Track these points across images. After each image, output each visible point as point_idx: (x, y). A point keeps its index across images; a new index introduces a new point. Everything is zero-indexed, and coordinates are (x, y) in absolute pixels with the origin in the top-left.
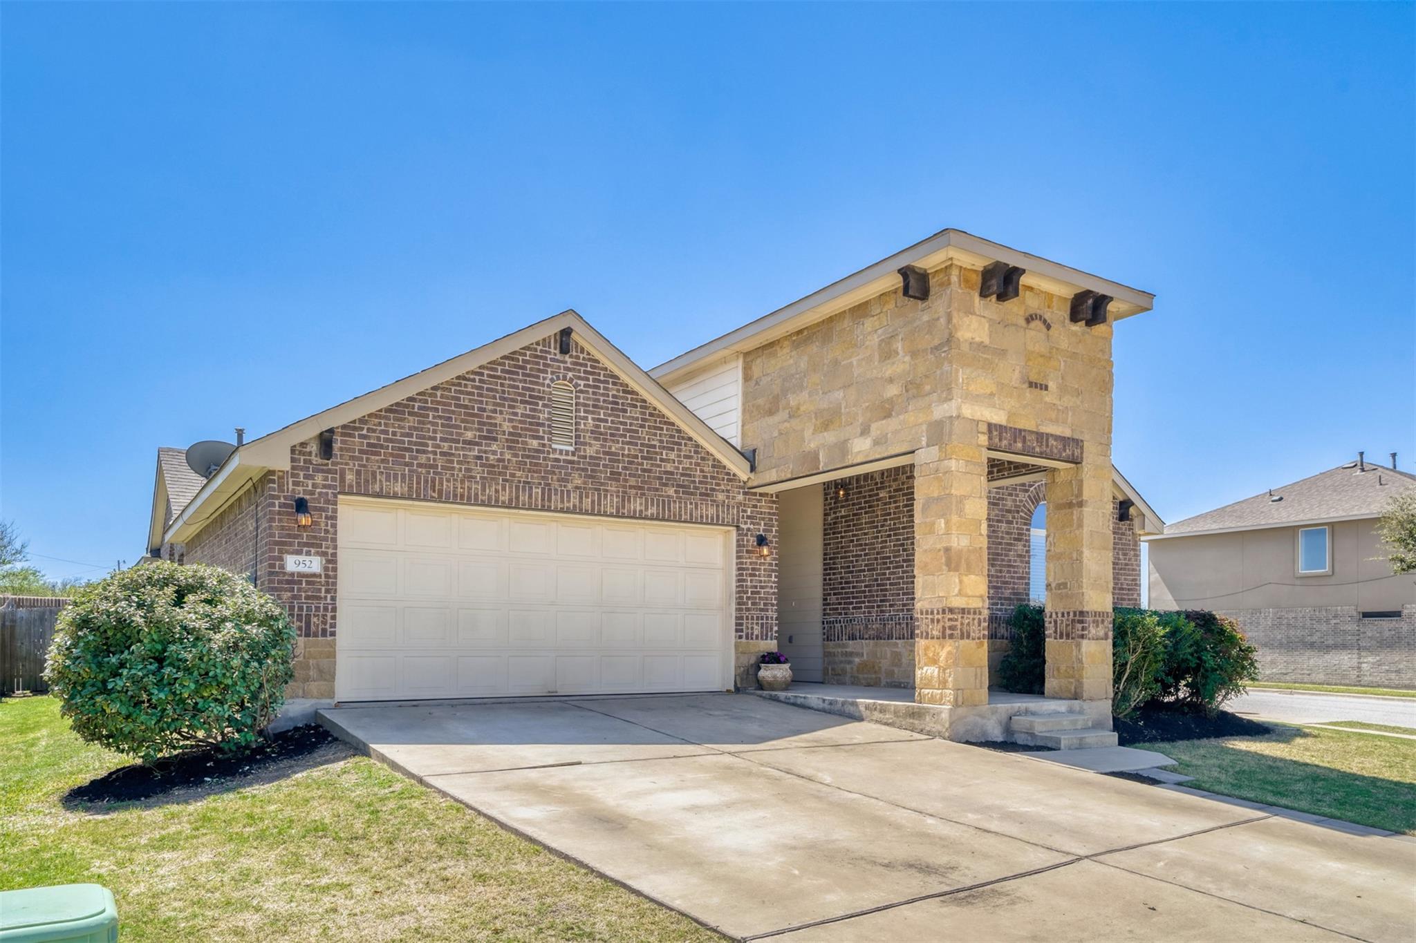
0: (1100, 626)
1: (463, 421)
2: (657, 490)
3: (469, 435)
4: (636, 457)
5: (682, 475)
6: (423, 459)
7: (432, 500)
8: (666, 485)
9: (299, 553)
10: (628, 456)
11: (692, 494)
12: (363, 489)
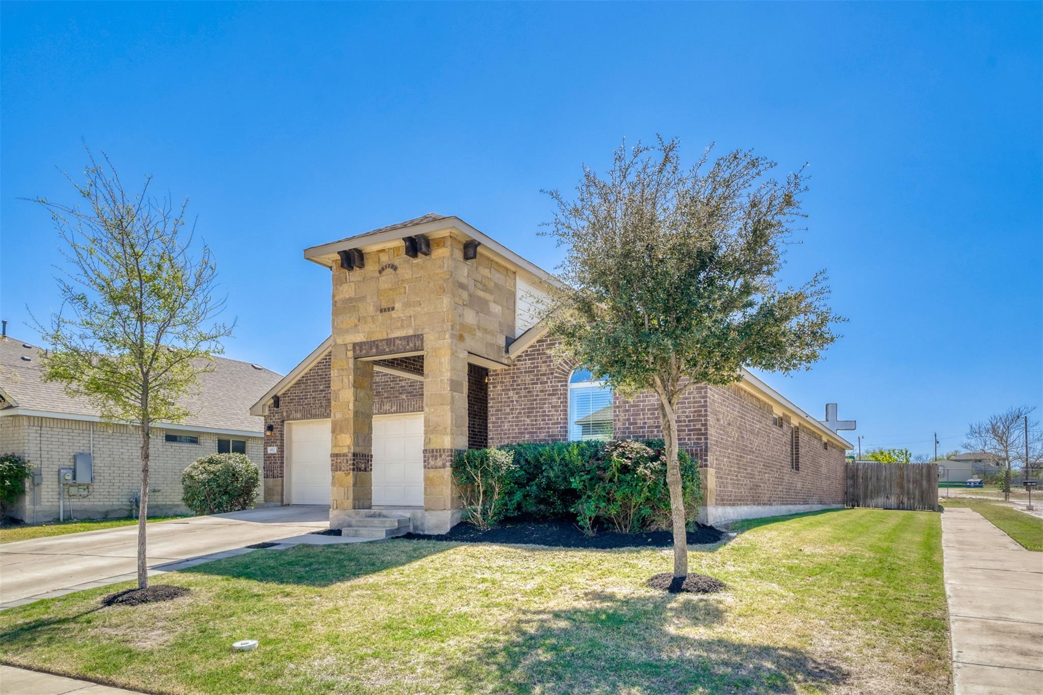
0: (439, 459)
1: (320, 382)
2: (397, 397)
3: (321, 387)
4: (387, 382)
5: (410, 386)
6: (306, 401)
7: (309, 418)
8: (401, 393)
9: (271, 446)
10: (384, 382)
11: (414, 396)
12: (289, 418)
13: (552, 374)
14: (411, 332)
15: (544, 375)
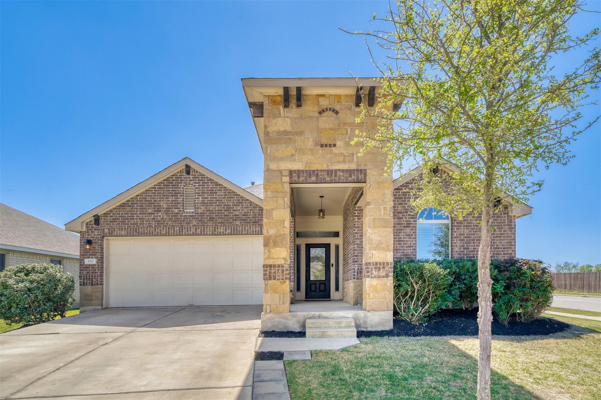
1: (147, 206)
2: (231, 223)
3: (150, 211)
4: (222, 210)
5: (243, 215)
6: (132, 221)
8: (235, 220)
9: (89, 258)
10: (218, 210)
12: (111, 234)
13: (407, 212)
14: (353, 166)
15: (400, 213)
